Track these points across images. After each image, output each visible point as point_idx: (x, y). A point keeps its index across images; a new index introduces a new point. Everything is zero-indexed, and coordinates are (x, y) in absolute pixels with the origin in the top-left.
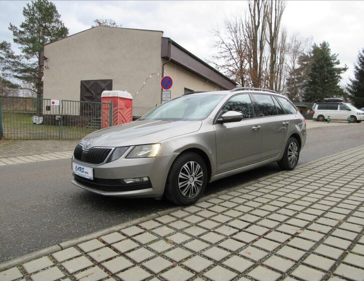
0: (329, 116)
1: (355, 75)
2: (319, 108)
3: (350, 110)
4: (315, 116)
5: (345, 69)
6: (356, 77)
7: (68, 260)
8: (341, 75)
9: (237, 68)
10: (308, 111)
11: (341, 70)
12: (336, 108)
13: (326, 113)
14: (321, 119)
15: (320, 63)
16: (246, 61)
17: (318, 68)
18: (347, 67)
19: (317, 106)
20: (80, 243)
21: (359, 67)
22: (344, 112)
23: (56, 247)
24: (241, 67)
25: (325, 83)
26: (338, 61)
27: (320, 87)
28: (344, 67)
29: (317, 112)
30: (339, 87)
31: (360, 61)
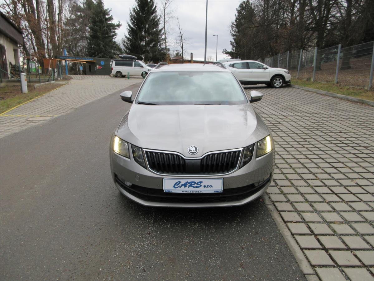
0: (128, 73)
1: (129, 33)
2: (116, 65)
3: (142, 67)
4: (114, 72)
5: (119, 26)
6: (129, 34)
8: (116, 31)
9: (9, 10)
10: (98, 66)
11: (115, 26)
12: (131, 65)
13: (124, 69)
14: (119, 75)
15: (99, 17)
16: (19, 6)
17: (97, 21)
18: (120, 24)
19: (114, 63)
21: (131, 25)
22: (138, 68)
24: (15, 10)
25: (106, 37)
26: (111, 16)
27: (101, 41)
28: (118, 23)
29: (115, 69)
31: (132, 19)
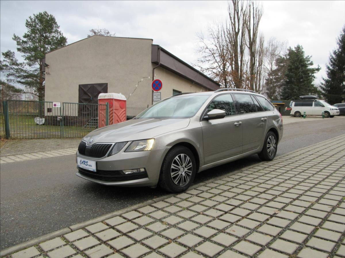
0: (305, 112)
1: (328, 74)
3: (323, 106)
4: (292, 112)
5: (318, 70)
6: (328, 76)
7: (78, 240)
8: (315, 75)
9: (220, 70)
10: (286, 108)
11: (314, 70)
12: (311, 105)
13: (302, 109)
14: (298, 114)
15: (295, 65)
16: (228, 64)
17: (293, 69)
18: (319, 68)
19: (294, 103)
20: (88, 226)
21: (331, 68)
22: (318, 108)
23: (66, 230)
24: (224, 69)
25: (301, 82)
26: (312, 62)
27: (296, 86)
28: (317, 67)
29: (294, 109)
30: (313, 85)
31: (331, 61)
